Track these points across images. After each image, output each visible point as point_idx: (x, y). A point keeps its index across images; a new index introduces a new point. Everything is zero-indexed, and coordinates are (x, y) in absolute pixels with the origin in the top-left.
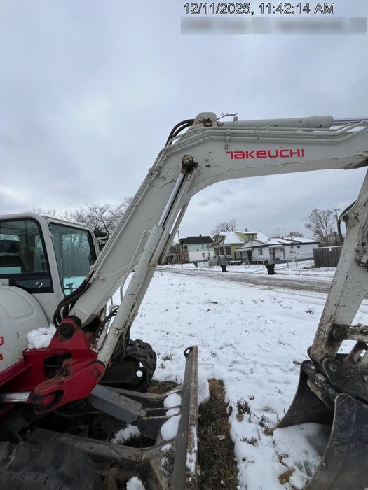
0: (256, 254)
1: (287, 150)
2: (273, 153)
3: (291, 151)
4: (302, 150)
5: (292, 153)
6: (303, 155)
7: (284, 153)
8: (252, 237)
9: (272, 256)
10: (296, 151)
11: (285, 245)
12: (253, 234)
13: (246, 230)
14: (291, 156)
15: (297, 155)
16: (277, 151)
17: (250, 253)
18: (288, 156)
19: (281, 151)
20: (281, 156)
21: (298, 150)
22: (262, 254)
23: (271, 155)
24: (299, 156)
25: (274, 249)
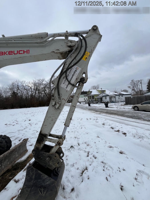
0: (104, 99)
1: (22, 51)
2: (16, 52)
3: (24, 51)
4: (29, 50)
5: (24, 52)
6: (29, 53)
7: (20, 52)
8: (103, 92)
9: (110, 100)
10: (26, 51)
11: (116, 95)
12: (104, 91)
13: (101, 89)
14: (24, 53)
15: (26, 53)
16: (17, 51)
17: (101, 99)
18: (22, 53)
19: (20, 51)
20: (19, 53)
21: (27, 50)
22: (106, 99)
23: (15, 53)
24: (27, 53)
25: (111, 97)
